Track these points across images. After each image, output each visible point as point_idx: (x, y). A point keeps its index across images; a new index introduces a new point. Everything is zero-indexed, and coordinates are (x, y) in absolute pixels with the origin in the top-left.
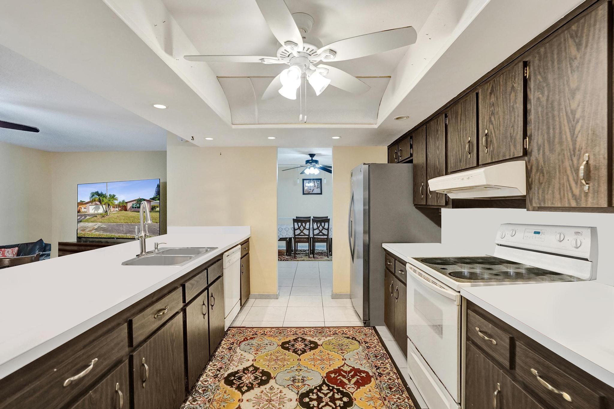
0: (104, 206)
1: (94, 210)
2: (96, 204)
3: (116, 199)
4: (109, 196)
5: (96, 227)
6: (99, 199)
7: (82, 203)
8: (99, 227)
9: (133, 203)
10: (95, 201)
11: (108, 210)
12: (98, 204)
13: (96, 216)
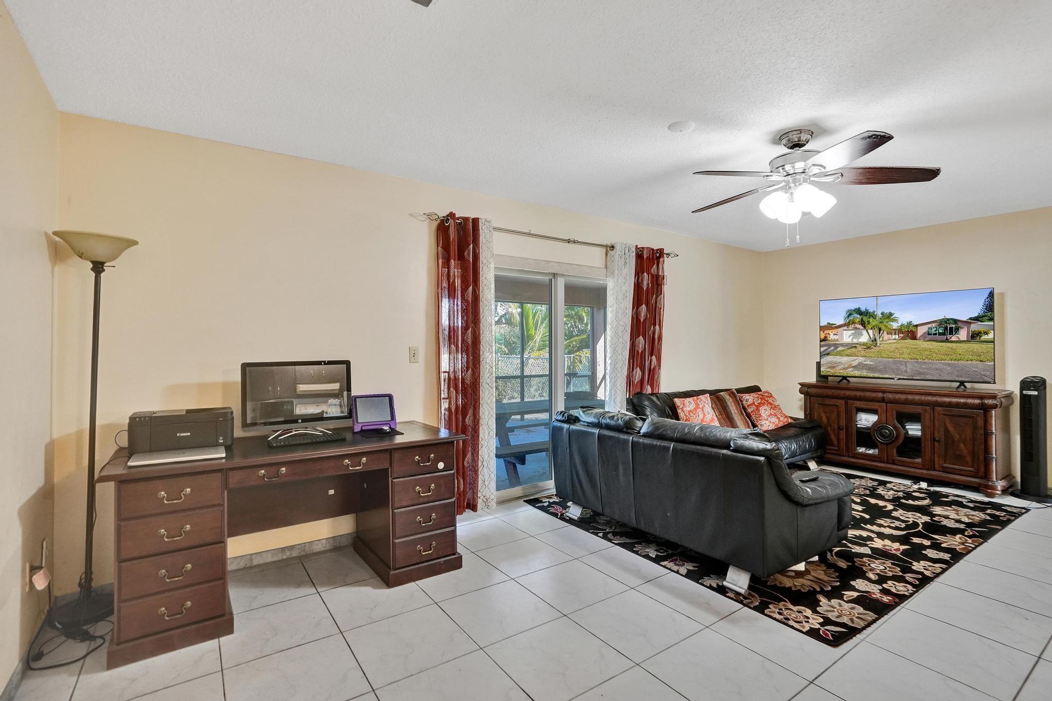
0: (871, 332)
1: (851, 337)
2: (856, 328)
3: (895, 320)
4: (880, 315)
5: (855, 363)
6: (862, 318)
7: (830, 327)
8: (860, 364)
9: (930, 326)
10: (853, 323)
11: (878, 338)
12: (859, 328)
13: (855, 347)
